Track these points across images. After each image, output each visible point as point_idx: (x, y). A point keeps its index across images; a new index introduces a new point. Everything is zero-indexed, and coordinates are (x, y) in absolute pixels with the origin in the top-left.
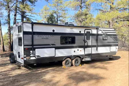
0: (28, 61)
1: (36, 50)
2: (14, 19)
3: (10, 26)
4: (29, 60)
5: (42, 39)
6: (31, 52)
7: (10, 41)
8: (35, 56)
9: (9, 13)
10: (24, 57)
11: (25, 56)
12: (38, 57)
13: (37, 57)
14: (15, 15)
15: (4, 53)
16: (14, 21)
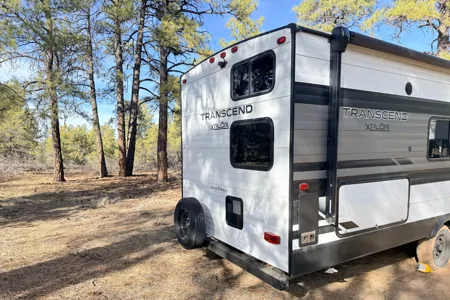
0: (310, 258)
1: (343, 190)
2: (134, 79)
3: (122, 99)
4: (310, 252)
5: (368, 133)
6: (322, 200)
7: (124, 144)
8: (335, 227)
9: (119, 60)
10: (292, 235)
11: (296, 228)
12: (349, 231)
13: (343, 231)
14: (137, 67)
15: (108, 181)
16: (134, 84)
